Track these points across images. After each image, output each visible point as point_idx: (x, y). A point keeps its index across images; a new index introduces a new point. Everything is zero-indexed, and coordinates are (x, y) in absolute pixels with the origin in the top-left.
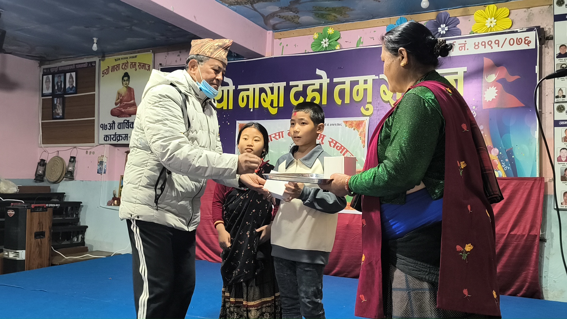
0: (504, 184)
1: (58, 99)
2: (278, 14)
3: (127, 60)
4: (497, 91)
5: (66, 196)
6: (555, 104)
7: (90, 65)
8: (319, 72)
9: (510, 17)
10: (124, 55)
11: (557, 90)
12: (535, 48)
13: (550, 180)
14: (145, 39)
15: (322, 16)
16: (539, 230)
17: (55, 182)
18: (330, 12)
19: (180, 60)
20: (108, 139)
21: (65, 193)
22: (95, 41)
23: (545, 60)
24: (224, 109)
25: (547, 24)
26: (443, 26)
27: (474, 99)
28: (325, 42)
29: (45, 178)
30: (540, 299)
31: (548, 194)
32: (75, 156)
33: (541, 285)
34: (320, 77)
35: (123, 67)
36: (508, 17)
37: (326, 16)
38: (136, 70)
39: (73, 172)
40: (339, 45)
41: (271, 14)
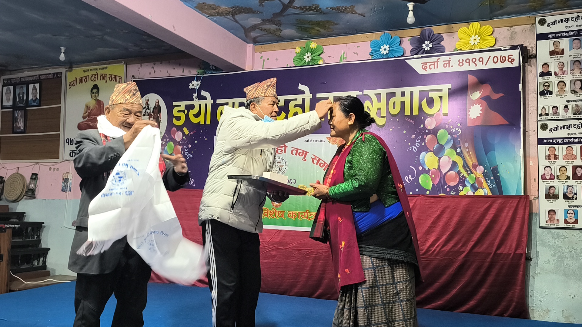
0: (490, 202)
1: (20, 112)
2: (260, 27)
3: (97, 71)
4: (482, 108)
5: (26, 215)
6: (538, 122)
7: (55, 76)
8: (301, 87)
9: (493, 35)
10: (93, 66)
11: (540, 108)
12: (518, 66)
13: (534, 198)
14: (117, 49)
15: (305, 30)
16: (524, 248)
17: (15, 201)
18: (314, 25)
19: (155, 72)
21: (25, 213)
22: (63, 50)
23: (528, 78)
24: (201, 124)
25: (529, 42)
26: (427, 42)
27: (458, 117)
28: (307, 57)
29: (3, 197)
30: (527, 319)
31: (533, 212)
32: (37, 173)
33: (528, 304)
34: (303, 92)
35: (92, 79)
36: (491, 35)
37: (309, 30)
38: (106, 82)
39: (35, 190)
40: (322, 60)
41: (252, 27)
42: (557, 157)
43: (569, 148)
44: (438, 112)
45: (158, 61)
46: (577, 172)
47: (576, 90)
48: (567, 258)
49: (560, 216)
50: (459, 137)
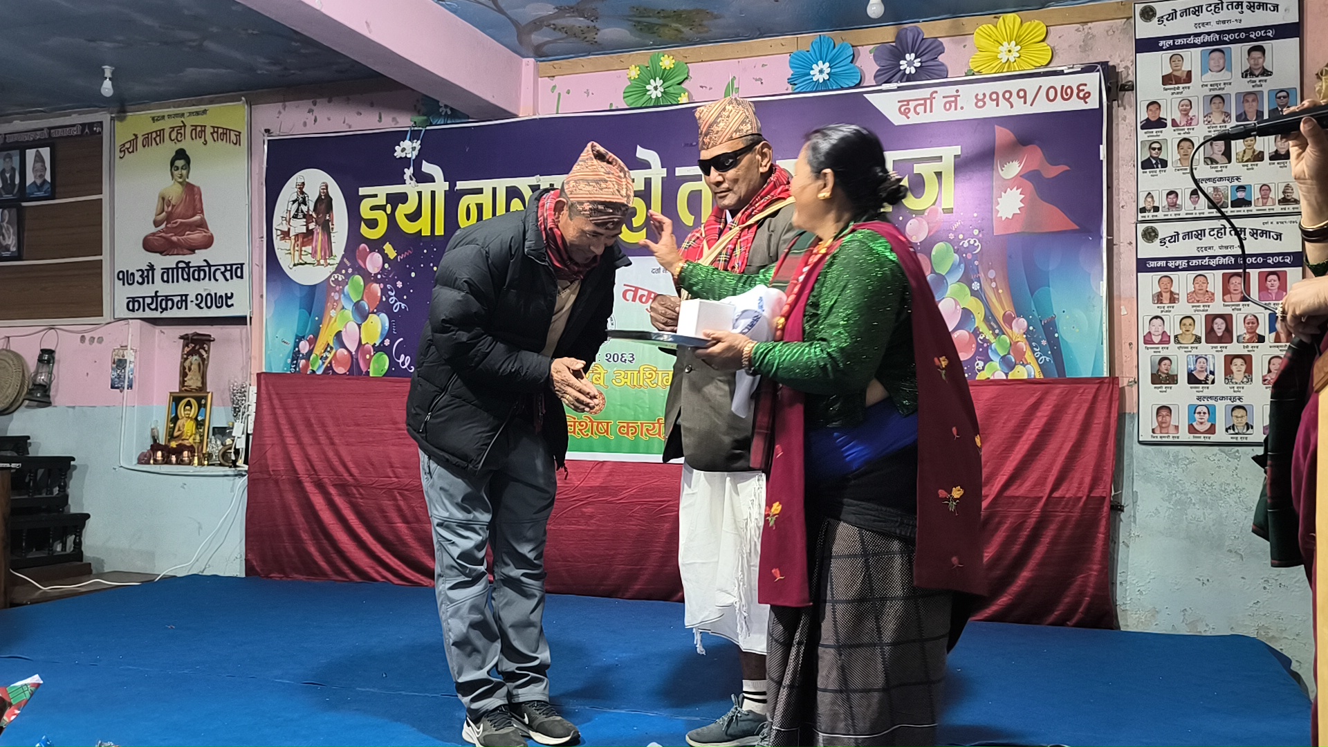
0: (1039, 392)
1: (6, 212)
2: (553, 22)
3: (183, 119)
4: (1023, 196)
5: (31, 443)
6: (1138, 225)
7: (87, 130)
8: (642, 153)
9: (1048, 41)
10: (174, 107)
11: (1142, 196)
12: (1098, 107)
13: (1129, 382)
14: (228, 71)
15: (650, 29)
16: (1108, 486)
17: (2, 413)
18: (669, 19)
19: (315, 121)
20: (136, 307)
21: (28, 438)
22: (108, 74)
23: (1118, 134)
24: (423, 234)
25: (1121, 56)
26: (910, 57)
27: (975, 215)
28: (654, 87)
30: (1112, 629)
31: (1127, 411)
32: (53, 349)
33: (1115, 600)
34: (646, 165)
35: (173, 136)
36: (1043, 40)
37: (657, 29)
38: (205, 143)
39: (49, 386)
40: (687, 94)
41: (534, 22)
42: (1176, 296)
43: (1199, 277)
44: (934, 204)
45: (321, 96)
46: (1215, 327)
47: (1214, 157)
48: (1194, 504)
49: (1181, 419)
50: (975, 257)
